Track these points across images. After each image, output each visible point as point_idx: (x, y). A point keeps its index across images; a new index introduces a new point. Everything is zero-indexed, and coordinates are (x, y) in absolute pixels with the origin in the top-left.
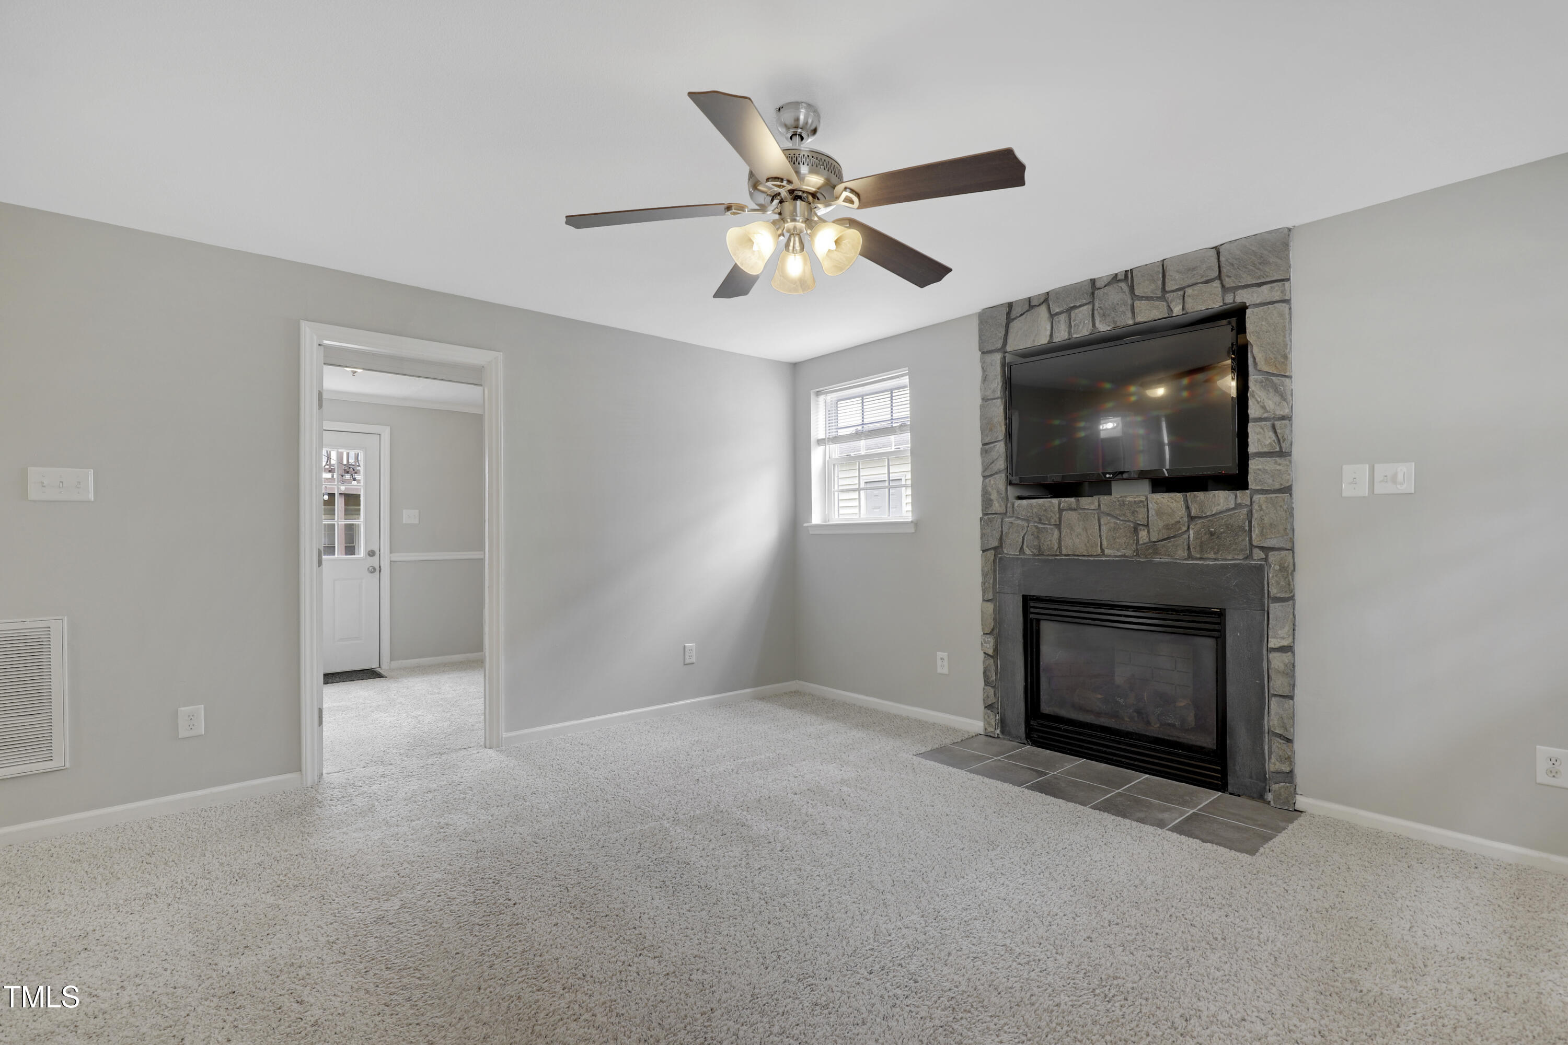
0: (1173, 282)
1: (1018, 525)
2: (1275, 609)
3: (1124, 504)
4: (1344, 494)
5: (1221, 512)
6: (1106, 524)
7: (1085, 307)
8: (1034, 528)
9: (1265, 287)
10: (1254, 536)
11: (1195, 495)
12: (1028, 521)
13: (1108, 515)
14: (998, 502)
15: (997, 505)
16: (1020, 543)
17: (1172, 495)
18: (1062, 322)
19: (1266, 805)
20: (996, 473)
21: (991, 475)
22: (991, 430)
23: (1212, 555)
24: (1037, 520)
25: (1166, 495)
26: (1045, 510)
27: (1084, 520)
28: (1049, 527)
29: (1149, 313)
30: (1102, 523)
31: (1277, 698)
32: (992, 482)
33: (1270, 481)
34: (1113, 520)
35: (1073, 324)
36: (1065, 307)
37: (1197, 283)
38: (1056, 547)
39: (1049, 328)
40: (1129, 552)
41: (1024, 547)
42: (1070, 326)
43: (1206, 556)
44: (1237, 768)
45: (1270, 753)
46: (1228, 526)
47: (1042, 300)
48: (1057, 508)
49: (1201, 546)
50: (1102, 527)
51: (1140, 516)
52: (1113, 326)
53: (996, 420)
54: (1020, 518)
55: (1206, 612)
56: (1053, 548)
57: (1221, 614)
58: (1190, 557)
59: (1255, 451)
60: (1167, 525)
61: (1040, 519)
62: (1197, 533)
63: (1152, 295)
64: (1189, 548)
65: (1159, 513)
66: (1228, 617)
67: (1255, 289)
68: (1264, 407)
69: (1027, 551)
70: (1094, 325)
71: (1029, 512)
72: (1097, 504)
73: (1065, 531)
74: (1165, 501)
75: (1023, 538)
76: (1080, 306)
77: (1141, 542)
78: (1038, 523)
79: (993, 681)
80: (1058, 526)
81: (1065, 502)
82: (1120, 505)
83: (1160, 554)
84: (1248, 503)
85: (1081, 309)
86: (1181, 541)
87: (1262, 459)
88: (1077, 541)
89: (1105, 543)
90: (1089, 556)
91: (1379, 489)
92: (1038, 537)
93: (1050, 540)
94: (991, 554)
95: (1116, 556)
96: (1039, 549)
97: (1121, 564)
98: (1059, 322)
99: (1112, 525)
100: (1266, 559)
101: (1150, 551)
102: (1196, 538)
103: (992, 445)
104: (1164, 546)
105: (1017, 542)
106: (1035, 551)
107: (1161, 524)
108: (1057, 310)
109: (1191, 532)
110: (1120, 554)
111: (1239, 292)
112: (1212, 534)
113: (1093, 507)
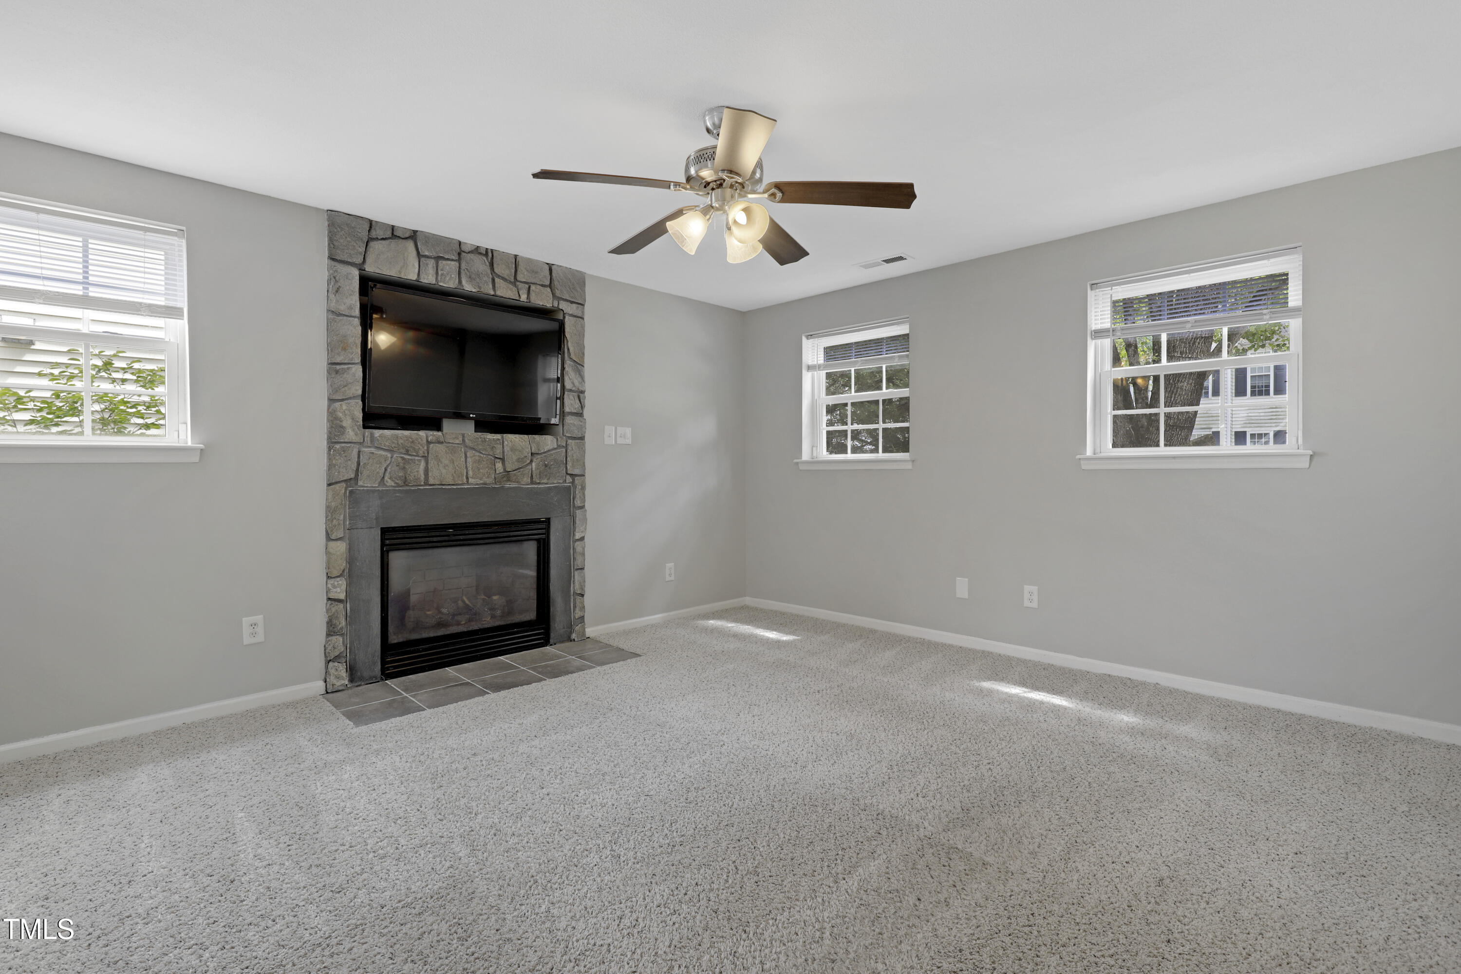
0: (522, 275)
1: (381, 456)
2: (578, 513)
3: (485, 441)
4: (606, 443)
5: (549, 451)
6: (471, 457)
7: (453, 263)
8: (399, 459)
9: (574, 306)
10: (568, 467)
11: (534, 438)
12: (390, 451)
13: (473, 449)
14: (353, 430)
15: (351, 433)
16: (381, 475)
17: (522, 436)
18: (430, 266)
19: (573, 642)
20: (350, 398)
21: (342, 400)
22: (344, 349)
23: (545, 481)
24: (403, 451)
25: (517, 436)
26: (413, 442)
27: (451, 453)
28: (417, 458)
29: (505, 292)
30: (468, 456)
31: (578, 571)
32: (344, 407)
33: (576, 432)
34: (478, 454)
35: (440, 273)
36: (435, 255)
37: (536, 284)
38: (422, 477)
39: (417, 266)
40: (488, 481)
41: (386, 478)
42: (437, 273)
43: (542, 481)
44: (556, 625)
45: (575, 607)
46: (555, 460)
47: (407, 235)
48: (425, 441)
49: (540, 474)
50: (468, 459)
51: (498, 451)
52: (478, 290)
53: (351, 340)
54: (382, 449)
55: (537, 521)
56: (419, 479)
57: (548, 521)
58: (532, 483)
59: (569, 411)
60: (519, 459)
61: (407, 451)
62: (538, 465)
63: (507, 278)
64: (532, 476)
65: (513, 449)
66: (552, 523)
67: (569, 304)
68: (573, 383)
69: (390, 483)
70: (460, 282)
71: (393, 443)
72: (461, 439)
73: (432, 463)
74: (517, 440)
75: (386, 470)
76: (448, 259)
77: (497, 472)
78: (405, 454)
79: (342, 628)
80: (426, 458)
81: (433, 435)
82: (482, 441)
83: (511, 481)
84: (564, 445)
85: (449, 262)
86: (527, 470)
87: (573, 417)
88: (444, 471)
89: (470, 473)
90: (453, 485)
91: (620, 441)
92: (404, 468)
93: (418, 471)
94: (340, 488)
95: (477, 484)
96: (406, 482)
97: (483, 490)
98: (427, 264)
99: (477, 458)
100: (573, 482)
101: (505, 479)
102: (537, 469)
103: (346, 366)
104: (515, 475)
105: (378, 473)
106: (399, 482)
107: (515, 458)
108: (427, 254)
109: (534, 464)
110: (482, 482)
111: (561, 302)
112: (546, 466)
113: (457, 442)
